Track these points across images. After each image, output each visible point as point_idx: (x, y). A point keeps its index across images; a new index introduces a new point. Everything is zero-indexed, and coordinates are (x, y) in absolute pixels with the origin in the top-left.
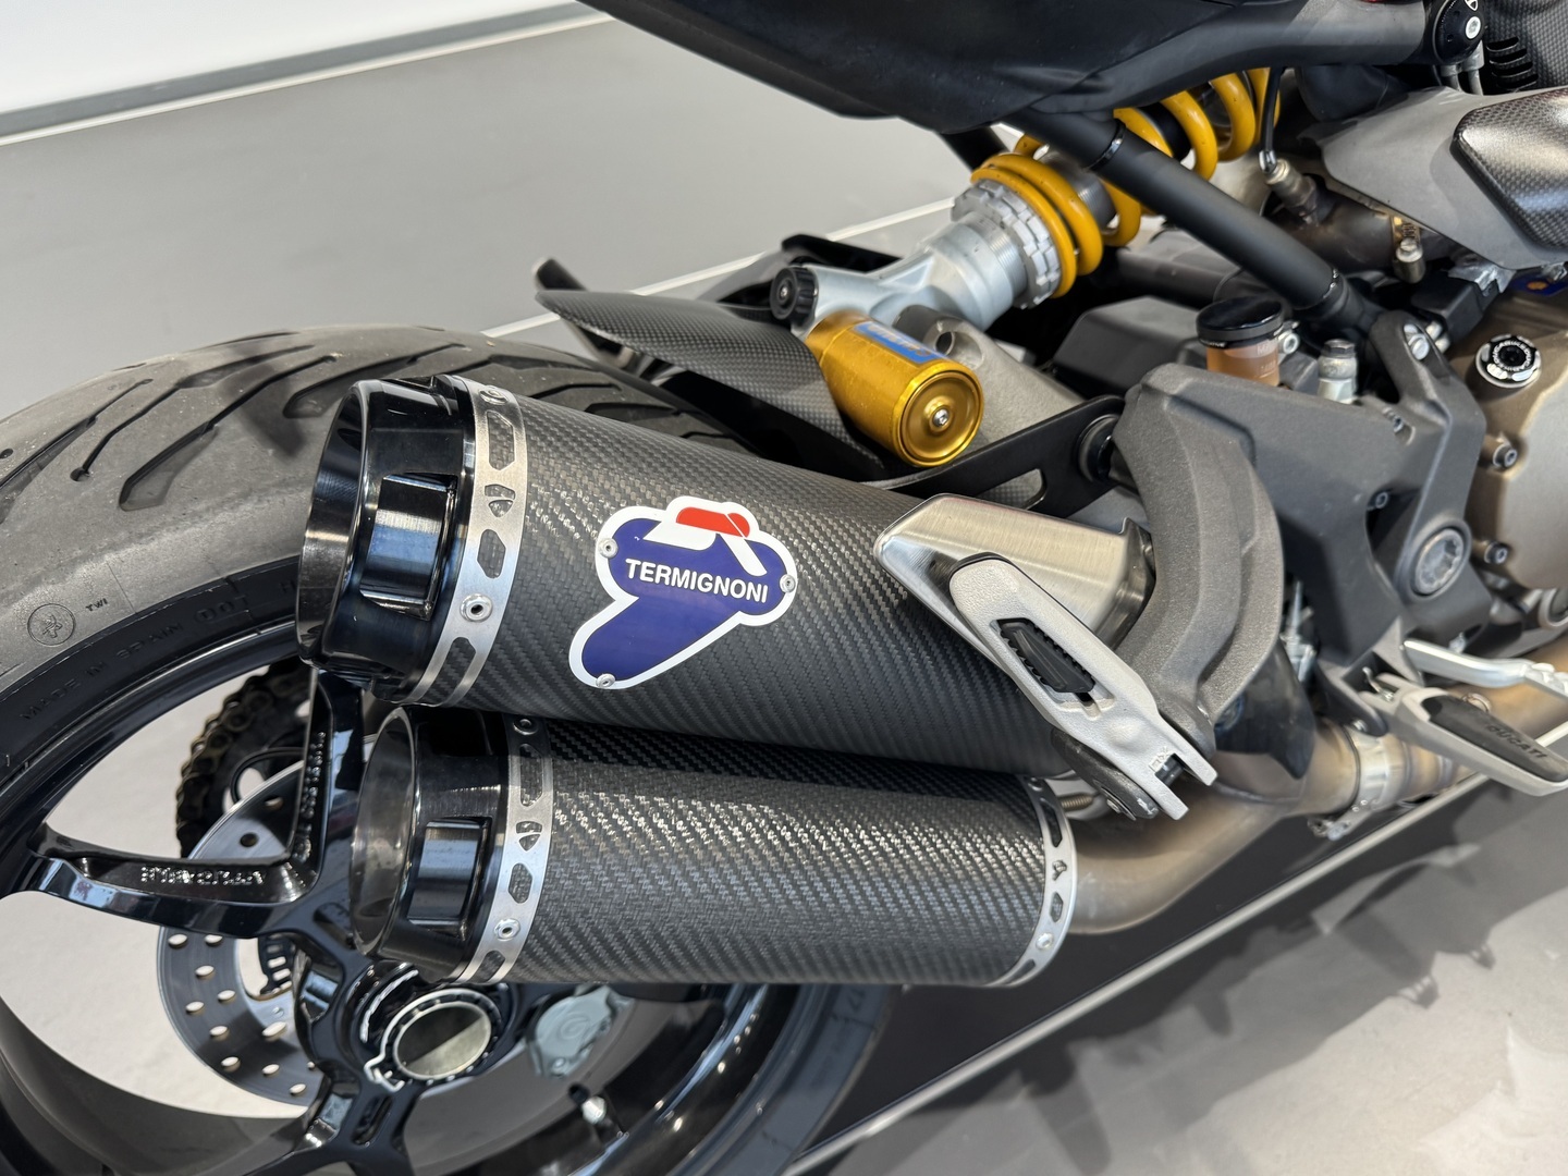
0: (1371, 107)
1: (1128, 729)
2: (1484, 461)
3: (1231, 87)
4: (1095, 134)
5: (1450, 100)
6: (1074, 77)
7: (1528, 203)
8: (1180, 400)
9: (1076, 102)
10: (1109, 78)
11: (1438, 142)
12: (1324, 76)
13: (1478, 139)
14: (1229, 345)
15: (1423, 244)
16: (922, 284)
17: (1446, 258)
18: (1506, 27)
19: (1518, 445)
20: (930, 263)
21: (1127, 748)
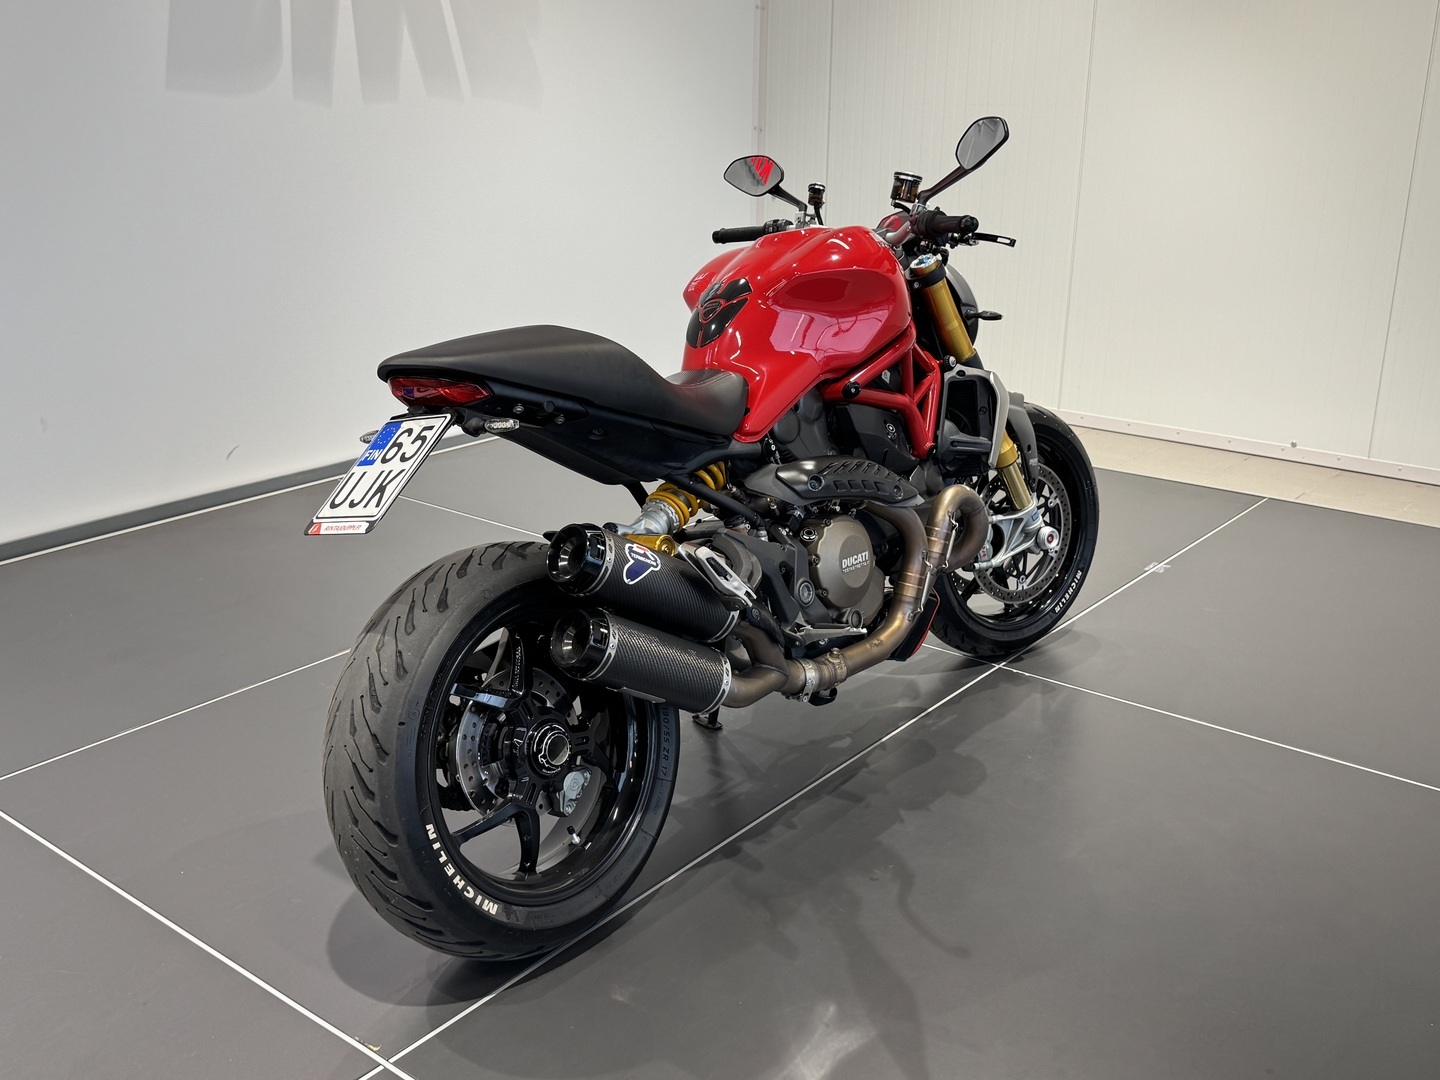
0: (754, 470)
1: (736, 584)
2: (810, 564)
3: (714, 469)
4: (685, 480)
5: (773, 466)
6: (679, 465)
7: (798, 488)
8: (725, 534)
9: (679, 472)
10: (687, 465)
11: (772, 476)
12: (739, 463)
13: (782, 475)
14: (734, 526)
15: (776, 504)
16: (642, 527)
17: (785, 507)
18: (783, 447)
19: (817, 556)
20: (643, 522)
21: (736, 588)
